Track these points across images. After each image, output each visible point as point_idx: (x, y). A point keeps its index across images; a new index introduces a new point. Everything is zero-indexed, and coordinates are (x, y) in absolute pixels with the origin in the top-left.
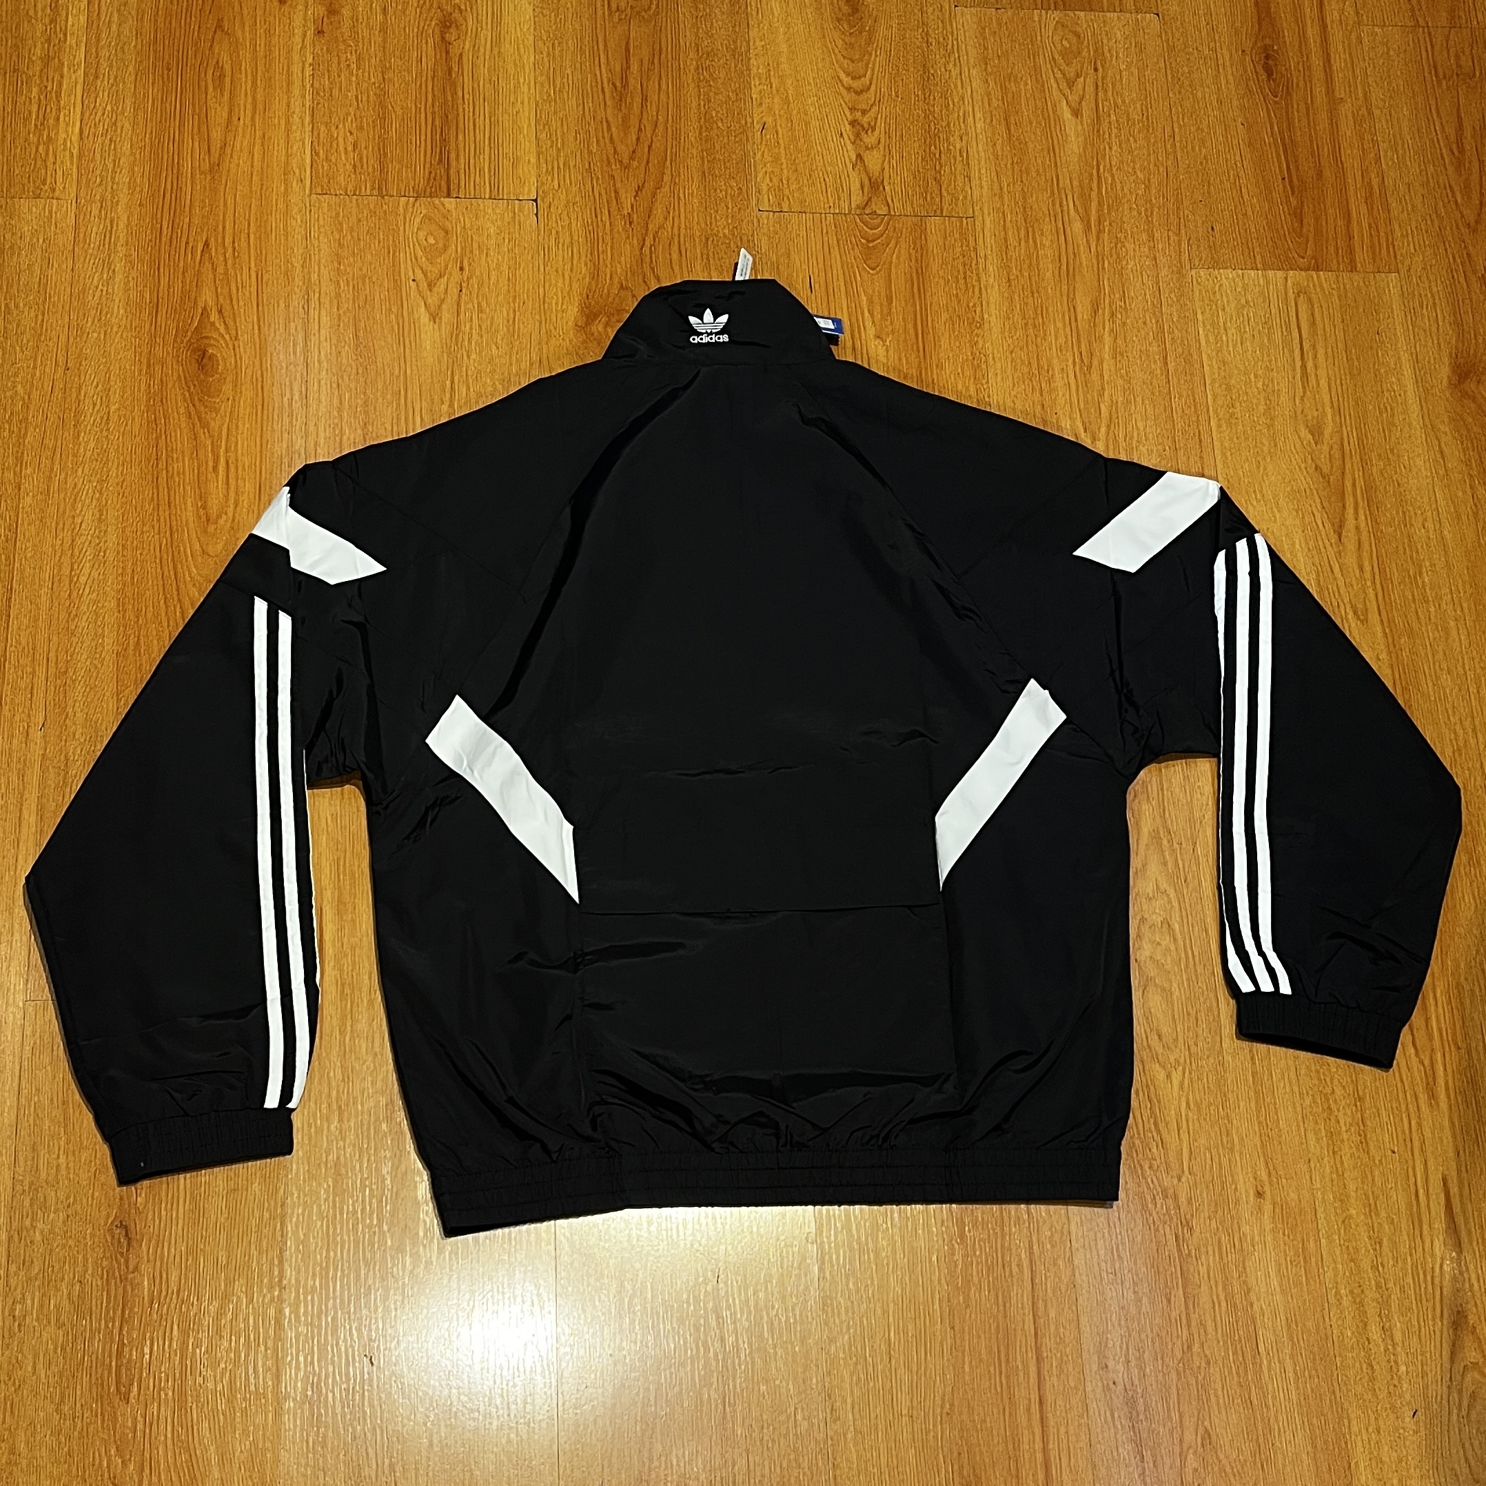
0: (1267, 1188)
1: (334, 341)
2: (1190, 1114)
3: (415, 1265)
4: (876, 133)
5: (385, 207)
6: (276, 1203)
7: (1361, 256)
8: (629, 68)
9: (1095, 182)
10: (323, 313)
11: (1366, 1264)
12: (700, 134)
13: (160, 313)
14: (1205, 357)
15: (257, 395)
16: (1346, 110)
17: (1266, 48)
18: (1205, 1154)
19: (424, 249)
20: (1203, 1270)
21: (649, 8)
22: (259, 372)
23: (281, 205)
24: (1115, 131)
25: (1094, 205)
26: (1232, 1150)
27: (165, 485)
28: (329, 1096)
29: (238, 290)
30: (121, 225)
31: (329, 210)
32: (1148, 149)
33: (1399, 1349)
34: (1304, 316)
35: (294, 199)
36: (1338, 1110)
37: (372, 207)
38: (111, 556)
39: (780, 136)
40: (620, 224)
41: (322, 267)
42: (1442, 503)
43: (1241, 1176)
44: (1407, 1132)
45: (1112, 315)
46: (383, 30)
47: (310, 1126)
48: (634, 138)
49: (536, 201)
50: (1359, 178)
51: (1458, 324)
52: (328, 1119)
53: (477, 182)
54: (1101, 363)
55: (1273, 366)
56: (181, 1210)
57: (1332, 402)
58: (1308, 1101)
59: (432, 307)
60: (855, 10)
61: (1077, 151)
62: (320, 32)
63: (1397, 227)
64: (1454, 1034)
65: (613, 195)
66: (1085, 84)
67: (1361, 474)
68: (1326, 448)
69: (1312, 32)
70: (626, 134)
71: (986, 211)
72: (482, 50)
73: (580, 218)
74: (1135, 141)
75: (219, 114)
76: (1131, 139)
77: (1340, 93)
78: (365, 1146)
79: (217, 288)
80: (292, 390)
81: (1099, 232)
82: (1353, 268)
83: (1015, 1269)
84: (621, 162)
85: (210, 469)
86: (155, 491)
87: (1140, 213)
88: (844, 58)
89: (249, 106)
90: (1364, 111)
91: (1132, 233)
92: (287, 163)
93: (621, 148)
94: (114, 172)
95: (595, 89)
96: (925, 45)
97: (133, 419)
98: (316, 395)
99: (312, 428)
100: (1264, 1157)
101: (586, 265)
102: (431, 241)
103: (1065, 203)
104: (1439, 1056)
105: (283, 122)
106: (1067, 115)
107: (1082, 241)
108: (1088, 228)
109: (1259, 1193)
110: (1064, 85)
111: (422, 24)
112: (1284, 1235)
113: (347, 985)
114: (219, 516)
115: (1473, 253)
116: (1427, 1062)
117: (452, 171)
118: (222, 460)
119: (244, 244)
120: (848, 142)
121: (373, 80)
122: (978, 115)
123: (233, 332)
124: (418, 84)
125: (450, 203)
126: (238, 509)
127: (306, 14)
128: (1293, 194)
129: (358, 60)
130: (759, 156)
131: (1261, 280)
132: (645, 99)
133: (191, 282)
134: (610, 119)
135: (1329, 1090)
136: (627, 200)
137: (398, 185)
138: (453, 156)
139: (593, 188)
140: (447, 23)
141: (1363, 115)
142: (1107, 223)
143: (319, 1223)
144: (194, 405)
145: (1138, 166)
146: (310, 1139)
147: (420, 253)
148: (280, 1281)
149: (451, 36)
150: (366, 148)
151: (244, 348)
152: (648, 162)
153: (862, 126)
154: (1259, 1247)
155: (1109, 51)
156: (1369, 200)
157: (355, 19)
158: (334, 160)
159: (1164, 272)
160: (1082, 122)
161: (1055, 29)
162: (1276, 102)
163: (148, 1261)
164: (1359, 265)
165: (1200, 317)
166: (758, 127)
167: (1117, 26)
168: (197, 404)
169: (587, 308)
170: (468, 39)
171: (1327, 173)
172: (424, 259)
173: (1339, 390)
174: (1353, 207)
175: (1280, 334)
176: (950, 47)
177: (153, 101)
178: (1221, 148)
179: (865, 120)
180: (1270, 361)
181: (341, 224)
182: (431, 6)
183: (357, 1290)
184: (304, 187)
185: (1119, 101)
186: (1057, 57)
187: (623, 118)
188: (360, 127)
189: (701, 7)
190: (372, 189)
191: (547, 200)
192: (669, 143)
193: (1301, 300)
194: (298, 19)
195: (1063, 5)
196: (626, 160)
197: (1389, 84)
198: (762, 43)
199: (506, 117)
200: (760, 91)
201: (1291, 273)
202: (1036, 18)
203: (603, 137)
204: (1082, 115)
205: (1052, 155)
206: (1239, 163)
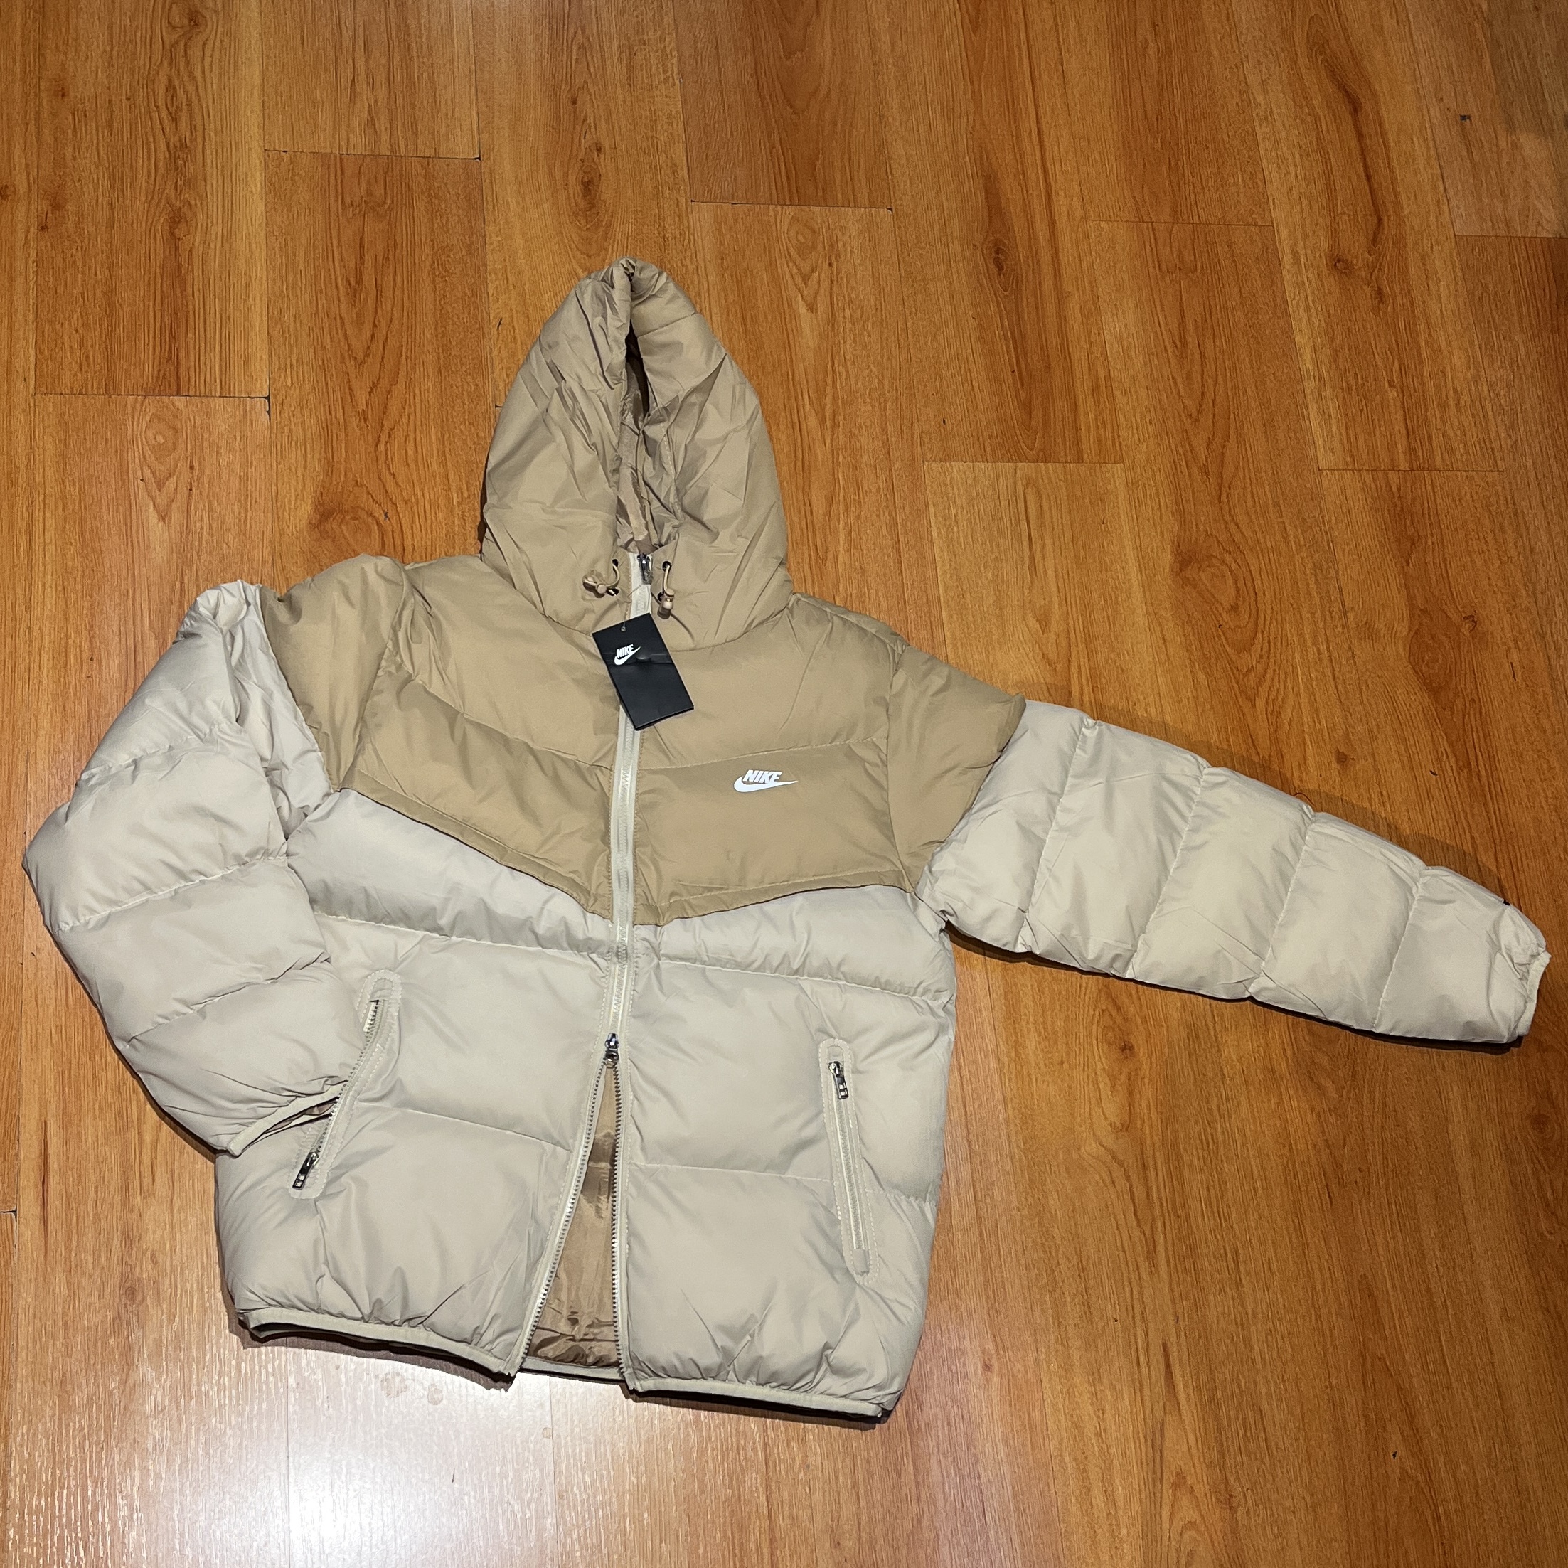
0: (995, 1362)
1: (59, 543)
3: (144, 1479)
5: (113, 406)
7: (1089, 447)
8: (362, 263)
9: (830, 376)
10: (48, 514)
11: (1089, 1432)
12: (436, 329)
14: (936, 548)
16: (1074, 304)
17: (996, 242)
18: (934, 1332)
19: (152, 449)
20: (933, 1445)
21: (385, 203)
23: (3, 405)
24: (849, 325)
25: (829, 400)
26: (960, 1325)
31: (54, 410)
32: (882, 343)
33: (1120, 1513)
34: (1032, 508)
35: (17, 398)
36: (1063, 1282)
37: (99, 405)
39: (517, 331)
40: (354, 422)
41: (47, 468)
42: (1163, 688)
43: (969, 1349)
44: (1128, 1299)
45: (847, 508)
46: (110, 226)
47: (35, 1343)
48: (369, 335)
49: (268, 398)
50: (1086, 372)
51: (1181, 513)
52: (53, 1337)
53: (208, 379)
54: (836, 557)
55: (1003, 556)
57: (1059, 592)
58: (1034, 1274)
59: (161, 508)
60: (592, 205)
61: (811, 345)
62: (43, 228)
63: (1122, 418)
64: (1174, 1202)
65: (347, 391)
66: (820, 278)
67: (1086, 659)
68: (1052, 637)
69: (1042, 228)
70: (360, 330)
72: (212, 246)
73: (313, 415)
74: (869, 336)
76: (865, 333)
77: (1068, 286)
78: (92, 1362)
80: (15, 594)
81: (834, 427)
82: (1080, 459)
83: (750, 1453)
84: (355, 359)
87: (874, 407)
88: (582, 253)
90: (1090, 304)
91: (866, 427)
92: (10, 362)
93: (355, 343)
95: (329, 286)
96: (662, 240)
98: (40, 600)
99: (36, 632)
100: (992, 1330)
101: (320, 461)
102: (160, 439)
103: (800, 397)
104: (1159, 1224)
105: (5, 320)
106: (802, 309)
107: (816, 434)
108: (822, 422)
109: (987, 1366)
110: (799, 280)
111: (150, 221)
112: (1011, 1406)
113: (72, 1199)
115: (1194, 442)
116: (1148, 1232)
117: (182, 368)
121: (99, 276)
122: (715, 310)
124: (147, 278)
125: (180, 402)
127: (29, 210)
128: (1022, 386)
129: (84, 257)
130: (495, 352)
131: (991, 472)
132: (379, 295)
134: (345, 314)
135: (1054, 1261)
136: (362, 397)
137: (126, 382)
138: (182, 354)
139: (327, 384)
140: (176, 219)
141: (1090, 309)
142: (841, 418)
143: (44, 1441)
145: (871, 360)
146: (34, 1357)
147: (149, 453)
149: (181, 231)
150: (92, 346)
152: (383, 358)
154: (986, 1419)
155: (844, 245)
156: (1095, 389)
157: (80, 216)
158: (59, 359)
159: (897, 465)
160: (816, 316)
161: (791, 225)
162: (1006, 296)
164: (1085, 456)
165: (932, 510)
166: (495, 322)
167: (850, 221)
169: (321, 505)
170: (198, 234)
171: (1055, 365)
172: (153, 458)
173: (1066, 581)
174: (1079, 399)
175: (1009, 525)
176: (686, 241)
178: (952, 341)
180: (999, 552)
181: (66, 424)
182: (159, 201)
183: (85, 1508)
184: (28, 387)
185: (853, 296)
186: (792, 251)
187: (357, 314)
188: (86, 325)
189: (437, 202)
190: (99, 388)
191: (280, 398)
192: (405, 339)
193: (1029, 491)
194: (21, 213)
195: (800, 199)
196: (360, 357)
197: (1115, 277)
198: (499, 238)
199: (237, 314)
200: (497, 287)
201: (1020, 465)
202: (772, 213)
203: (337, 333)
204: (817, 309)
205: (787, 349)
206: (971, 358)
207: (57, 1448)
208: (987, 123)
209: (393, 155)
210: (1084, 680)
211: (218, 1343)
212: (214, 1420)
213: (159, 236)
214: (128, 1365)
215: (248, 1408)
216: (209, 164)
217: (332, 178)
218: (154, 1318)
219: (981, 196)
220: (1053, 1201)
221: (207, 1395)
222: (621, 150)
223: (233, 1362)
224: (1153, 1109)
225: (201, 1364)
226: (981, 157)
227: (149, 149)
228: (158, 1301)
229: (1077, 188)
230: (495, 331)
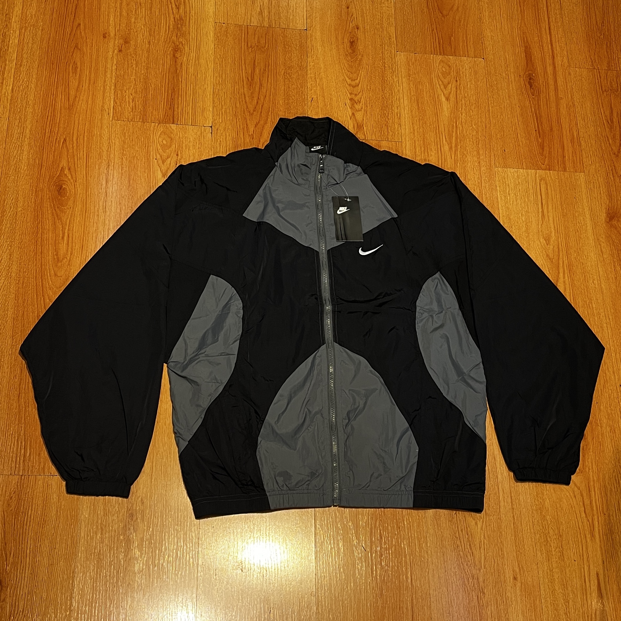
0: (518, 575)
1: (119, 184)
2: (485, 541)
3: (132, 602)
4: (361, 105)
5: (145, 127)
6: (70, 571)
7: (569, 165)
8: (254, 71)
9: (455, 129)
10: (115, 172)
12: (285, 101)
13: (42, 169)
14: (500, 206)
15: (83, 207)
16: (563, 103)
17: (530, 75)
18: (491, 559)
19: (161, 146)
20: (489, 613)
21: (265, 46)
22: (85, 197)
23: (99, 124)
24: (464, 107)
26: (503, 558)
27: (40, 244)
28: (97, 522)
29: (78, 160)
30: (28, 131)
31: (120, 127)
32: (478, 115)
34: (543, 190)
35: (105, 122)
36: (551, 541)
37: (139, 126)
38: (13, 275)
39: (319, 103)
40: (248, 138)
41: (116, 152)
42: (601, 273)
43: (507, 571)
44: (581, 551)
46: (148, 51)
47: (88, 536)
48: (256, 102)
50: (568, 132)
51: (610, 196)
52: (96, 534)
53: (186, 117)
55: (530, 211)
56: (26, 574)
57: (554, 227)
58: (538, 536)
59: (163, 171)
60: (354, 51)
61: (447, 115)
62: (120, 51)
63: (584, 153)
64: (603, 508)
65: (245, 125)
66: (452, 87)
67: (566, 258)
68: (552, 247)
69: (550, 69)
70: (252, 100)
71: (407, 140)
72: (191, 61)
73: (231, 136)
74: (473, 112)
75: (74, 83)
76: (471, 111)
77: (561, 95)
78: (113, 546)
79: (68, 159)
80: (99, 205)
81: (456, 151)
82: (565, 170)
83: (405, 610)
84: (250, 112)
85: (61, 238)
86: (35, 247)
87: (474, 143)
88: (348, 71)
89: (87, 81)
90: (571, 103)
91: (470, 151)
92: (103, 106)
93: (250, 106)
94: (26, 107)
95: (239, 80)
96: (383, 67)
97: (28, 214)
98: (110, 208)
99: (107, 222)
100: (518, 561)
102: (165, 142)
103: (441, 136)
104: (596, 517)
105: (102, 88)
106: (444, 99)
107: (448, 154)
108: (451, 148)
109: (515, 578)
110: (442, 87)
111: (165, 49)
112: (525, 597)
114: (63, 259)
115: (616, 166)
116: (590, 520)
117: (176, 113)
118: (66, 234)
119: (82, 141)
120: (348, 108)
121: (142, 72)
122: (405, 98)
123: (75, 179)
124: (162, 74)
125: (173, 126)
126: (72, 256)
127: (114, 43)
128: (540, 137)
129: (136, 64)
130: (310, 112)
131: (525, 173)
132: (261, 85)
133: (57, 156)
134: (246, 93)
135: (547, 531)
136: (251, 128)
137: (151, 117)
138: (176, 106)
139: (237, 123)
140: (176, 49)
141: (571, 105)
142: (459, 147)
143: (89, 581)
144: (55, 210)
145: (473, 123)
146: (87, 542)
147: (159, 147)
148: (70, 607)
149: (178, 55)
150: (138, 101)
151: (79, 186)
152: (261, 113)
153: (355, 101)
154: (514, 603)
155: (463, 73)
156: (572, 141)
157: (136, 46)
158: (123, 106)
159: (483, 169)
160: (450, 103)
161: (440, 63)
162: (533, 98)
163: (10, 597)
164: (567, 169)
165: (498, 188)
166: (310, 99)
167: (466, 63)
168: (56, 208)
170: (185, 56)
171: (554, 129)
172: (161, 150)
173: (558, 222)
174: (565, 143)
175: (533, 197)
177: (45, 77)
178: (509, 116)
179: (356, 99)
180: (528, 208)
181: (125, 133)
182: (170, 42)
183: (105, 613)
184: (110, 117)
185: (466, 95)
186: (440, 75)
187: (251, 93)
188: (136, 92)
189: (287, 47)
190: (140, 119)
191: (216, 127)
192: (271, 105)
193: (542, 182)
194: (111, 45)
195: (443, 53)
196: (252, 111)
197: (582, 92)
198: (313, 64)
199: (200, 90)
200: (311, 84)
201: (538, 171)
202: (432, 58)
203: (242, 101)
204: (450, 100)
205: (436, 116)
206: (517, 124)
207: (95, 585)
208: (526, 24)
209: (270, 26)
210: (565, 268)
211: (168, 541)
212: (165, 577)
213: (169, 57)
214: (128, 550)
215: (180, 573)
216: (191, 26)
217: (243, 36)
218: (141, 528)
219: (523, 55)
220: (547, 503)
221: (162, 565)
222: (367, 29)
223: (175, 551)
224: (594, 463)
225: (160, 550)
226: (524, 38)
227: (166, 20)
228: (143, 520)
229: (566, 53)
230: (309, 103)
